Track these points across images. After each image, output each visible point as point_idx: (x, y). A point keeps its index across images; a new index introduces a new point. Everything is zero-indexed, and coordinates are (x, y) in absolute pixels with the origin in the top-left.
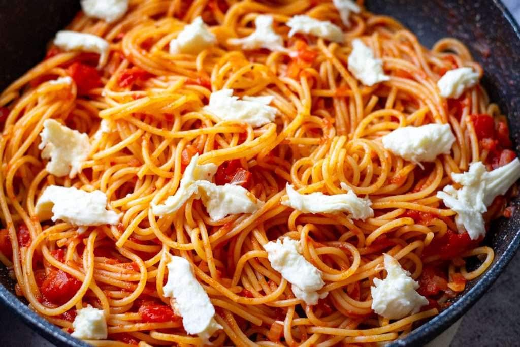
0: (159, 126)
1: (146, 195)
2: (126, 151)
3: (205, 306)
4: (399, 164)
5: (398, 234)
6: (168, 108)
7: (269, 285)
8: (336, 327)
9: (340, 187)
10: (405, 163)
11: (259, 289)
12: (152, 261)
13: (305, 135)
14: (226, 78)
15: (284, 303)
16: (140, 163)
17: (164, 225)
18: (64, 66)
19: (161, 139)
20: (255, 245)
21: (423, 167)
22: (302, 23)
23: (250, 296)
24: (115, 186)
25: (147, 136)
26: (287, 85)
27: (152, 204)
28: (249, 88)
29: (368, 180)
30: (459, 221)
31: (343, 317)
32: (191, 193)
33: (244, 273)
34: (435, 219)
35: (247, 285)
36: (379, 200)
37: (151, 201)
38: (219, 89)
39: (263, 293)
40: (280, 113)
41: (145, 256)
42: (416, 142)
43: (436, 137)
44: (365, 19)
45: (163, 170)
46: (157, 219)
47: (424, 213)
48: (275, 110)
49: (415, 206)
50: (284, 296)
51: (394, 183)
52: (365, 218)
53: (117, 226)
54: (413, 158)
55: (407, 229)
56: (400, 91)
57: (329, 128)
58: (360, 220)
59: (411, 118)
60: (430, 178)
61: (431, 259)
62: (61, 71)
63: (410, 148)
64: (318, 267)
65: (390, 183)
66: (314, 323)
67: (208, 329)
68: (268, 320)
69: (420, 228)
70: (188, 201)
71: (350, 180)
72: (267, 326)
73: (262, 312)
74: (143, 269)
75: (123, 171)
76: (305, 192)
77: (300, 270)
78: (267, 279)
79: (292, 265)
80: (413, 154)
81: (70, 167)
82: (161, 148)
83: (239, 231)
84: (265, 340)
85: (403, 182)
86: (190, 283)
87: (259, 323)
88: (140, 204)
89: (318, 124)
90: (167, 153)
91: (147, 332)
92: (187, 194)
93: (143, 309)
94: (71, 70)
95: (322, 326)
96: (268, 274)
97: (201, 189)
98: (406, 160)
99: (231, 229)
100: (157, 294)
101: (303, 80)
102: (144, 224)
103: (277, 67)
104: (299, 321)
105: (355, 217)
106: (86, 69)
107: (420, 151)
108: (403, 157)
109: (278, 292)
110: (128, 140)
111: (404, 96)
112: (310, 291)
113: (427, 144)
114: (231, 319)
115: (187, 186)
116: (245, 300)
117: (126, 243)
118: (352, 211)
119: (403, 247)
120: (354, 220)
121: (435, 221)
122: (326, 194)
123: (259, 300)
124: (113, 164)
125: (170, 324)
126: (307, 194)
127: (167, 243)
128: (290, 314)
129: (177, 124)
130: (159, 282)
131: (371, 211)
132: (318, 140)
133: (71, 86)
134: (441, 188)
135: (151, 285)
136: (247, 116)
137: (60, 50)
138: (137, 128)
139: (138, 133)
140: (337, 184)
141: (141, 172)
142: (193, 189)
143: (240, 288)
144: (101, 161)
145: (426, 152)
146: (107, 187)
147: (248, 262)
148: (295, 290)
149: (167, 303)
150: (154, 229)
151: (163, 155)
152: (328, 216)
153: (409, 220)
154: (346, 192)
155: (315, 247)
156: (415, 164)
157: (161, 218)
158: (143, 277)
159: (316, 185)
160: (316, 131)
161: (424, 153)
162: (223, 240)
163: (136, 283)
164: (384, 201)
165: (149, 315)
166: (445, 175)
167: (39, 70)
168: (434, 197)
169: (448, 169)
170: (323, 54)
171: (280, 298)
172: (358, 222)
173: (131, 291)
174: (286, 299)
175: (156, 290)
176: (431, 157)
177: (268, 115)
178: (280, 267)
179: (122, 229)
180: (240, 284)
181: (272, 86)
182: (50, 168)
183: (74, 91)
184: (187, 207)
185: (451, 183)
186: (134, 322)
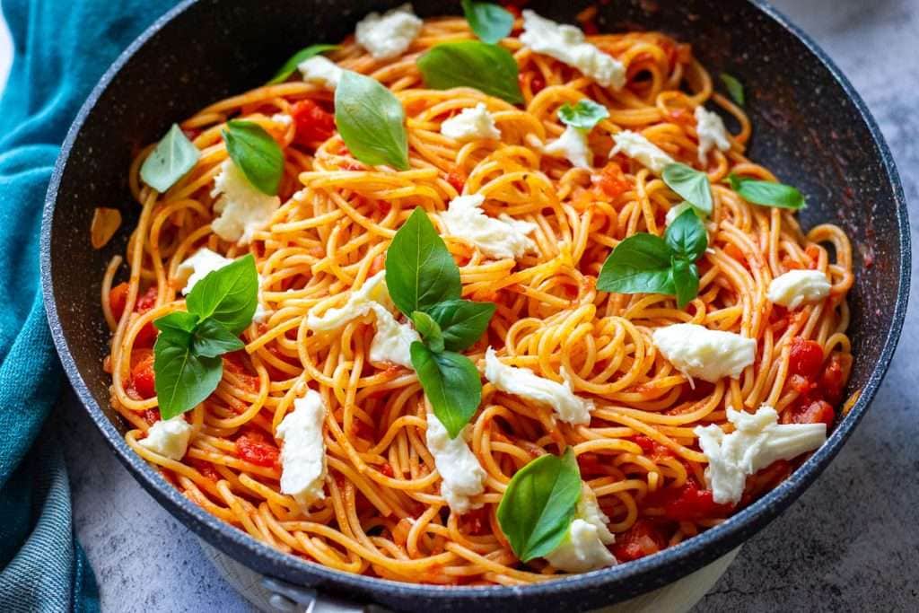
0: (368, 215)
1: (313, 297)
2: (313, 233)
3: (312, 462)
4: (664, 371)
5: (617, 462)
6: (384, 195)
7: (420, 469)
8: (482, 553)
9: (558, 373)
10: (674, 372)
11: (405, 469)
12: (280, 385)
13: (551, 291)
14: (486, 180)
15: (426, 498)
16: (322, 256)
17: (317, 344)
18: (291, 99)
19: (363, 230)
20: (420, 409)
21: (693, 387)
22: (633, 142)
23: (390, 474)
24: (281, 274)
25: (345, 222)
26: (567, 216)
27: (311, 312)
28: (515, 205)
29: (605, 375)
30: (708, 474)
31: (498, 545)
32: (358, 314)
33: (395, 441)
34: (671, 458)
35: (392, 458)
36: (610, 408)
37: (311, 307)
38: (471, 193)
39: (408, 476)
40: (536, 250)
41: (276, 375)
42: (693, 349)
43: (724, 349)
44: (732, 163)
45: (347, 273)
46: (310, 333)
47: (659, 444)
48: (531, 244)
49: (651, 432)
50: (433, 490)
51: (641, 392)
52: (575, 423)
53: (259, 325)
54: (683, 369)
55: (627, 458)
56: (721, 274)
57: (588, 290)
58: (569, 424)
59: (716, 314)
60: (698, 404)
61: (652, 511)
62: (284, 104)
63: (683, 352)
64: (484, 464)
65: (635, 391)
66: (453, 537)
67: (306, 494)
68: (400, 513)
69: (644, 461)
70: (351, 321)
71: (577, 367)
72: (395, 519)
73: (398, 499)
74: (264, 389)
75: (299, 257)
76: (513, 364)
77: (457, 462)
78: (421, 461)
79: (449, 452)
80: (685, 363)
81: (242, 232)
82: (357, 241)
83: (405, 384)
84: (388, 538)
85: (657, 395)
86: (307, 428)
87: (387, 512)
88: (297, 305)
89: (576, 281)
90: (362, 251)
91: (237, 472)
92: (353, 313)
93: (243, 441)
94: (295, 107)
95: (461, 544)
96: (423, 454)
97: (372, 312)
98: (677, 368)
99: (396, 378)
100: (271, 428)
101: (587, 217)
102: (292, 334)
103: (573, 189)
104: (437, 528)
105: (562, 417)
106: (317, 112)
107: (695, 362)
108: (673, 363)
109: (425, 480)
110: (319, 219)
111: (724, 282)
112: (460, 493)
113: (708, 355)
114: (350, 493)
115: (357, 303)
116: (379, 476)
117: (260, 349)
118: (558, 408)
119: (616, 480)
120: (559, 422)
121: (668, 460)
122: (539, 374)
123: (398, 483)
124: (291, 244)
125: (268, 472)
126: (514, 366)
127: (310, 370)
128: (429, 514)
129: (391, 217)
130: (278, 414)
131: (587, 417)
132: (566, 302)
133: (287, 129)
134: (704, 422)
135: (267, 414)
136: (486, 240)
137: (298, 76)
138: (337, 207)
139: (335, 214)
140: (555, 366)
141: (317, 266)
142: (362, 310)
143: (381, 460)
144: (278, 237)
145: (702, 366)
146: (273, 271)
147: (405, 427)
148: (444, 487)
149: (278, 444)
150: (300, 347)
151: (357, 252)
152: (527, 404)
153: (633, 447)
154: (561, 381)
155: (492, 439)
156: (684, 377)
157: (314, 334)
158: (259, 399)
159: (530, 358)
160: (571, 291)
161: (699, 365)
162: (381, 389)
163: (249, 404)
164: (611, 410)
165: (245, 450)
166: (721, 407)
167: (258, 95)
168: (688, 429)
169: (728, 399)
170: (636, 190)
171: (426, 491)
172: (564, 426)
173: (239, 413)
174: (432, 494)
175: (271, 423)
176: (711, 375)
177: (516, 247)
178: (436, 450)
179: (263, 331)
180: (385, 454)
181: (548, 212)
182: (217, 226)
183: (289, 137)
184: (348, 327)
185: (722, 421)
186: (227, 453)
